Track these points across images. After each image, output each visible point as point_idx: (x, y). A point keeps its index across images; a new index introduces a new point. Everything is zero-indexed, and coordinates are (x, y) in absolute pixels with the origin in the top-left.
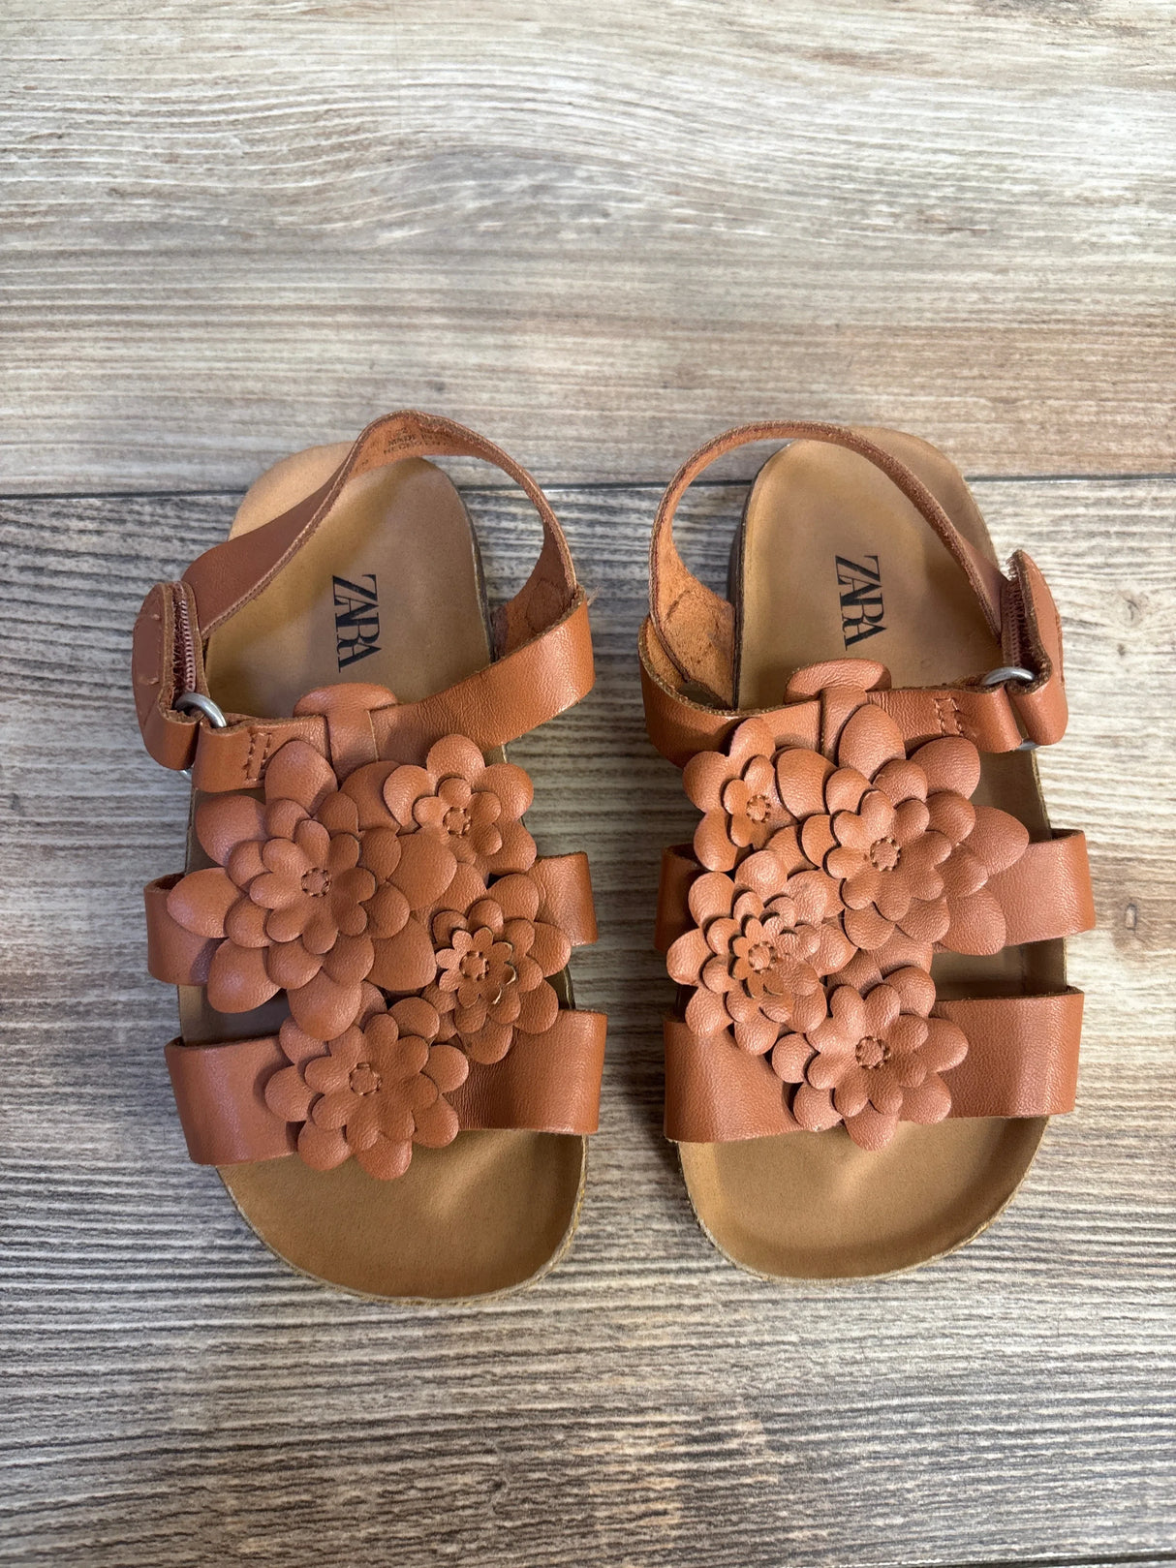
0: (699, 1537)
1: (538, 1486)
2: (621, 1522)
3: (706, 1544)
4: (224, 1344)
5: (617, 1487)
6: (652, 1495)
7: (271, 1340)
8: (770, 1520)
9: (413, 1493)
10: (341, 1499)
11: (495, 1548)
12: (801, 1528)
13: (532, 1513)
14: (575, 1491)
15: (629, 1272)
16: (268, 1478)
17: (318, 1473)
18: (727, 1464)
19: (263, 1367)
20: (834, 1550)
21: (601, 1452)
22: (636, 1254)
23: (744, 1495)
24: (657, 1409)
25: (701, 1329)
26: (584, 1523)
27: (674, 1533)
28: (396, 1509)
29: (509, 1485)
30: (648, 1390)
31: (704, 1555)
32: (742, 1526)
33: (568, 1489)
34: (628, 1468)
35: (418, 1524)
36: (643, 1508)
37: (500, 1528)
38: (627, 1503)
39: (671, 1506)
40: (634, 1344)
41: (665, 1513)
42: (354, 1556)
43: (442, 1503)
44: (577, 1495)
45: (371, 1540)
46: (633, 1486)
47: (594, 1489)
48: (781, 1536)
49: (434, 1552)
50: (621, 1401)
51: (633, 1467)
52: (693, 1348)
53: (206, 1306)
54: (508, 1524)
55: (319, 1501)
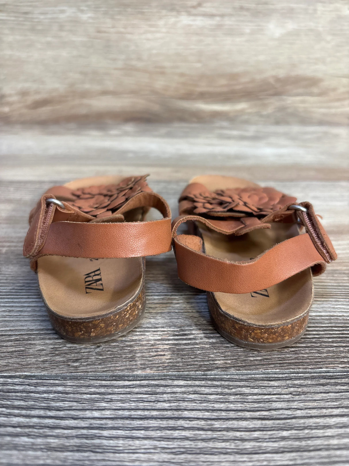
0: (178, 362)
1: (115, 347)
2: (146, 357)
3: (181, 364)
4: (8, 310)
5: (146, 348)
6: (159, 350)
7: (25, 309)
8: (207, 358)
9: (65, 348)
10: (36, 349)
11: (94, 364)
12: (219, 360)
13: (111, 355)
14: (129, 348)
15: (154, 295)
16: (10, 343)
17: (30, 342)
18: (189, 342)
19: (20, 315)
20: (234, 367)
21: (140, 338)
22: (157, 291)
23: (196, 350)
24: (163, 327)
25: (179, 308)
26: (131, 357)
27: (168, 361)
28: (57, 352)
29: (103, 346)
30: (159, 323)
31: (180, 368)
32: (195, 359)
33: (126, 348)
34: (150, 342)
35: (64, 357)
36: (155, 354)
37: (97, 358)
38: (149, 352)
39: (166, 353)
40: (155, 311)
41: (164, 355)
42: (35, 366)
43: (76, 351)
44: (129, 350)
45: (44, 362)
46: (152, 347)
47: (136, 348)
48: (212, 362)
49: (69, 365)
50: (149, 325)
51: (152, 342)
52: (176, 312)
53: (6, 301)
54: (100, 357)
55: (27, 350)
